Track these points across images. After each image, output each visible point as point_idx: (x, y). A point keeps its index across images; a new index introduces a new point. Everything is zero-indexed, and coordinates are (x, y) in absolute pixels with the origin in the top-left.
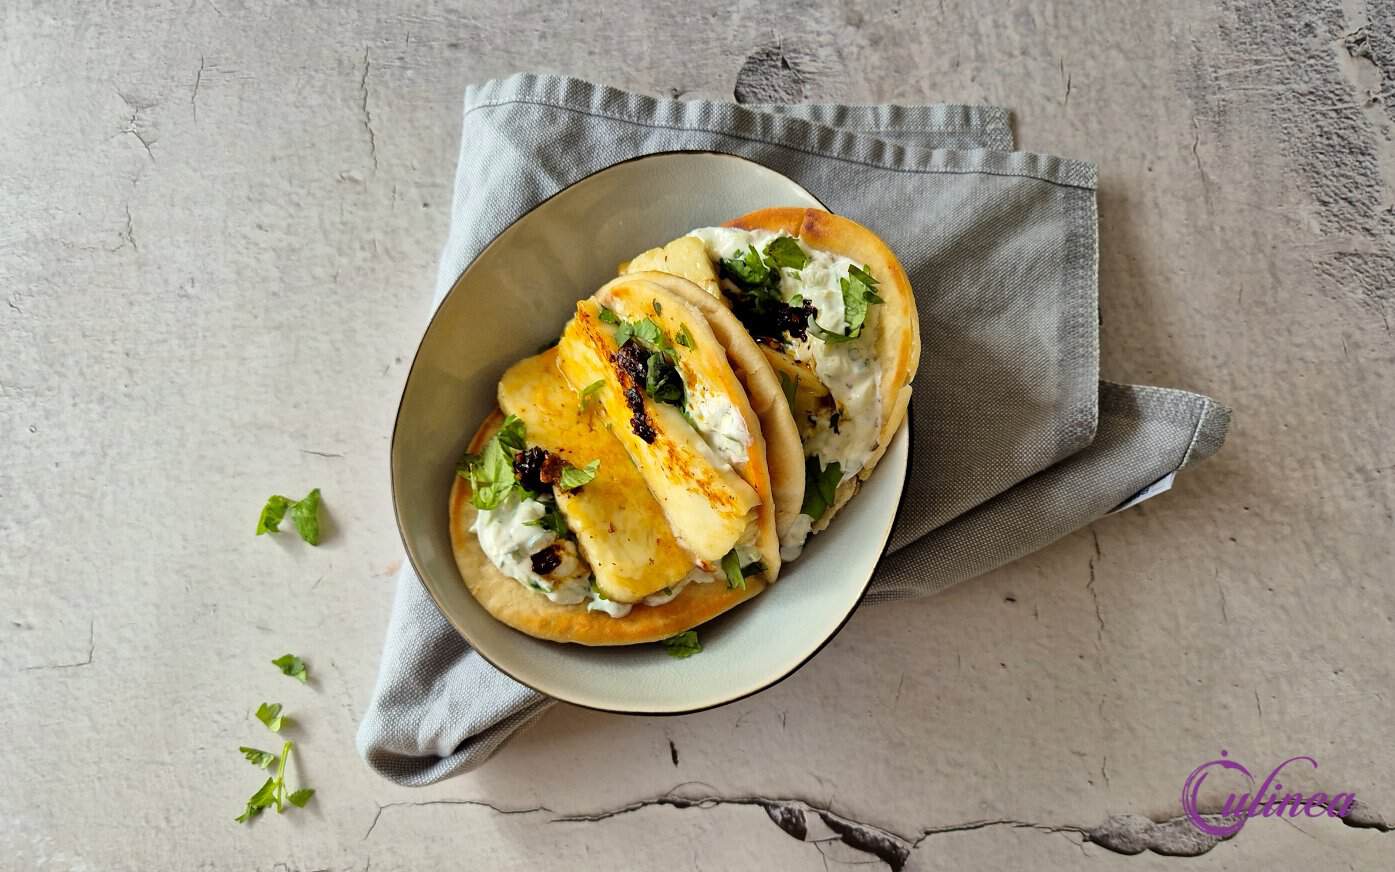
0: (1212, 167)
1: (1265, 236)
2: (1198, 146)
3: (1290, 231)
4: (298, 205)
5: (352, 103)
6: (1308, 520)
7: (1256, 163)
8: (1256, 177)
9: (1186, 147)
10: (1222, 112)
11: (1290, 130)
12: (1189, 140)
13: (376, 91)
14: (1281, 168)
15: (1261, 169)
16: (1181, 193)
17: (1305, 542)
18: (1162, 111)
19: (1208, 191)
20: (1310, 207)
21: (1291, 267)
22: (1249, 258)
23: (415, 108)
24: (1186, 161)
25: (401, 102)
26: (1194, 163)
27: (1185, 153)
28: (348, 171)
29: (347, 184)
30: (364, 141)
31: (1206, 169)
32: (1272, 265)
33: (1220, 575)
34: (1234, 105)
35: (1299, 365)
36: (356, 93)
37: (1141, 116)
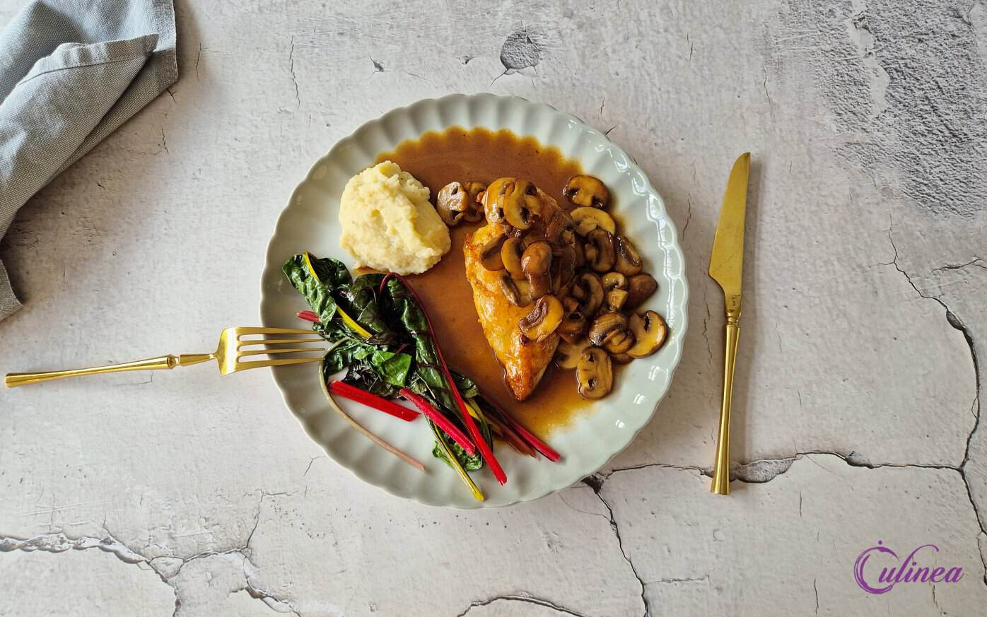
0: (775, 94)
1: (805, 134)
2: (767, 83)
3: (819, 131)
4: (256, 126)
5: (284, 67)
6: (830, 295)
7: (800, 92)
8: (800, 101)
9: (760, 83)
10: (781, 63)
11: (819, 72)
12: (761, 80)
13: (298, 60)
14: (814, 94)
15: (803, 95)
16: (756, 110)
17: (828, 308)
18: (745, 63)
19: (772, 108)
20: (831, 117)
21: (819, 152)
22: (796, 147)
23: (320, 70)
24: (759, 91)
25: (313, 67)
26: (764, 92)
27: (759, 87)
28: (284, 107)
29: (283, 114)
30: (293, 90)
31: (771, 96)
32: (809, 150)
33: (778, 326)
34: (788, 59)
35: (824, 207)
36: (287, 62)
37: (733, 66)
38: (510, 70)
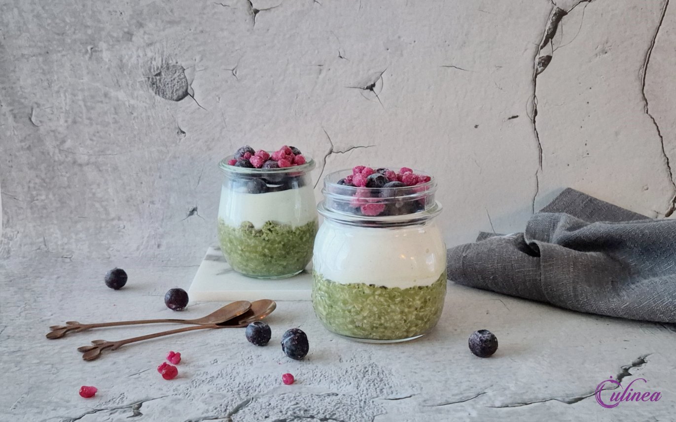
38: (190, 91)
